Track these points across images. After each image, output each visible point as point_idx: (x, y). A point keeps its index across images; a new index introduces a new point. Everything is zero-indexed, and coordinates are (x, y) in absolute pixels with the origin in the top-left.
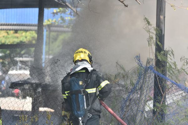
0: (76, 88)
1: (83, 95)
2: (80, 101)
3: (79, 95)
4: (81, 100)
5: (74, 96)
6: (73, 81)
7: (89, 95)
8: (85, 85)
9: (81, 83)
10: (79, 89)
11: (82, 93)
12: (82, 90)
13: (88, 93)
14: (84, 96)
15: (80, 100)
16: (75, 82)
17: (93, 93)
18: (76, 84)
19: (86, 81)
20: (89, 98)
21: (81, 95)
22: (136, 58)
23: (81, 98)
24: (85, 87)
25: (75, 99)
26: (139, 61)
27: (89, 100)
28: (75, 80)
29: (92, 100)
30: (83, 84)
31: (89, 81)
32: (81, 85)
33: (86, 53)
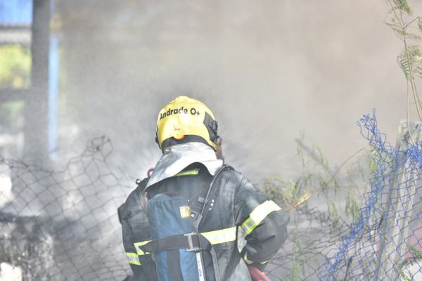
0: (170, 230)
1: (195, 252)
2: (184, 274)
3: (182, 251)
4: (187, 270)
5: (164, 255)
6: (161, 208)
7: (213, 252)
8: (201, 217)
9: (184, 212)
10: (181, 232)
11: (191, 245)
12: (189, 235)
13: (210, 243)
14: (198, 256)
15: (184, 267)
16: (167, 209)
17: (226, 243)
18: (169, 216)
19: (203, 204)
20: (214, 262)
21: (186, 254)
22: (362, 124)
23: (187, 263)
24: (198, 224)
25: (167, 266)
26: (374, 133)
27: (215, 268)
28: (166, 203)
29: (226, 265)
30: (193, 216)
31: (212, 205)
32: (184, 219)
33: (198, 113)
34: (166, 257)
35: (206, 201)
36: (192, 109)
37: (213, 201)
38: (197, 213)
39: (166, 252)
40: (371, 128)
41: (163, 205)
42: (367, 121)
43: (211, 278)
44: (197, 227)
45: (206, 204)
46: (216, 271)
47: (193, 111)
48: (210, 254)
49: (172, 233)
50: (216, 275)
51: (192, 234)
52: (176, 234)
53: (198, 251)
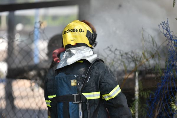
0: (65, 92)
1: (78, 104)
2: (71, 115)
3: (70, 103)
4: (72, 113)
5: (61, 105)
7: (87, 103)
8: (82, 85)
10: (71, 93)
11: (75, 100)
12: (75, 95)
13: (86, 99)
14: (80, 106)
15: (71, 111)
16: (64, 81)
17: (94, 100)
18: (65, 85)
19: (84, 78)
20: (88, 108)
21: (73, 104)
22: (161, 27)
23: (73, 109)
24: (81, 88)
25: (62, 110)
26: (167, 30)
27: (88, 112)
28: (64, 78)
29: (94, 110)
30: (79, 84)
31: (89, 79)
32: (73, 86)
33: (83, 31)
34: (62, 105)
35: (86, 77)
36: (80, 29)
37: (89, 77)
38: (81, 83)
39: (62, 103)
40: (165, 28)
41: (62, 79)
42: (163, 24)
43: (86, 116)
44: (80, 90)
45: (86, 79)
46: (88, 113)
47: (81, 30)
48: (86, 105)
49: (66, 94)
50: (88, 115)
51: (77, 94)
52: (68, 94)
53: (80, 103)
